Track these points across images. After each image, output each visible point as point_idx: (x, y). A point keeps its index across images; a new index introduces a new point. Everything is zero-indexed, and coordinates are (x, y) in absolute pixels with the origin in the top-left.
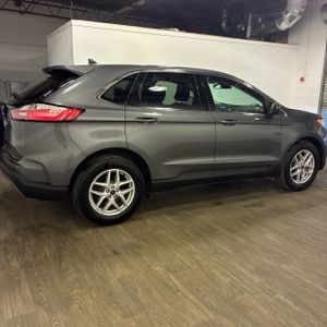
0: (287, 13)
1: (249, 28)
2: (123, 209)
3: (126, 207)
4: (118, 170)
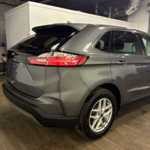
0: (131, 6)
1: (110, 13)
2: (105, 126)
3: (107, 124)
4: (105, 99)
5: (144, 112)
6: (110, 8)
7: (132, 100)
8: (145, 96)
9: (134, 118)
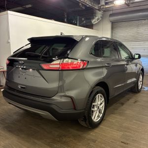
0: (96, 16)
1: (78, 22)
2: (101, 116)
3: (101, 115)
4: (100, 94)
5: (123, 104)
6: (78, 17)
7: (116, 94)
8: (122, 91)
9: (117, 109)
